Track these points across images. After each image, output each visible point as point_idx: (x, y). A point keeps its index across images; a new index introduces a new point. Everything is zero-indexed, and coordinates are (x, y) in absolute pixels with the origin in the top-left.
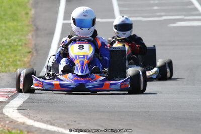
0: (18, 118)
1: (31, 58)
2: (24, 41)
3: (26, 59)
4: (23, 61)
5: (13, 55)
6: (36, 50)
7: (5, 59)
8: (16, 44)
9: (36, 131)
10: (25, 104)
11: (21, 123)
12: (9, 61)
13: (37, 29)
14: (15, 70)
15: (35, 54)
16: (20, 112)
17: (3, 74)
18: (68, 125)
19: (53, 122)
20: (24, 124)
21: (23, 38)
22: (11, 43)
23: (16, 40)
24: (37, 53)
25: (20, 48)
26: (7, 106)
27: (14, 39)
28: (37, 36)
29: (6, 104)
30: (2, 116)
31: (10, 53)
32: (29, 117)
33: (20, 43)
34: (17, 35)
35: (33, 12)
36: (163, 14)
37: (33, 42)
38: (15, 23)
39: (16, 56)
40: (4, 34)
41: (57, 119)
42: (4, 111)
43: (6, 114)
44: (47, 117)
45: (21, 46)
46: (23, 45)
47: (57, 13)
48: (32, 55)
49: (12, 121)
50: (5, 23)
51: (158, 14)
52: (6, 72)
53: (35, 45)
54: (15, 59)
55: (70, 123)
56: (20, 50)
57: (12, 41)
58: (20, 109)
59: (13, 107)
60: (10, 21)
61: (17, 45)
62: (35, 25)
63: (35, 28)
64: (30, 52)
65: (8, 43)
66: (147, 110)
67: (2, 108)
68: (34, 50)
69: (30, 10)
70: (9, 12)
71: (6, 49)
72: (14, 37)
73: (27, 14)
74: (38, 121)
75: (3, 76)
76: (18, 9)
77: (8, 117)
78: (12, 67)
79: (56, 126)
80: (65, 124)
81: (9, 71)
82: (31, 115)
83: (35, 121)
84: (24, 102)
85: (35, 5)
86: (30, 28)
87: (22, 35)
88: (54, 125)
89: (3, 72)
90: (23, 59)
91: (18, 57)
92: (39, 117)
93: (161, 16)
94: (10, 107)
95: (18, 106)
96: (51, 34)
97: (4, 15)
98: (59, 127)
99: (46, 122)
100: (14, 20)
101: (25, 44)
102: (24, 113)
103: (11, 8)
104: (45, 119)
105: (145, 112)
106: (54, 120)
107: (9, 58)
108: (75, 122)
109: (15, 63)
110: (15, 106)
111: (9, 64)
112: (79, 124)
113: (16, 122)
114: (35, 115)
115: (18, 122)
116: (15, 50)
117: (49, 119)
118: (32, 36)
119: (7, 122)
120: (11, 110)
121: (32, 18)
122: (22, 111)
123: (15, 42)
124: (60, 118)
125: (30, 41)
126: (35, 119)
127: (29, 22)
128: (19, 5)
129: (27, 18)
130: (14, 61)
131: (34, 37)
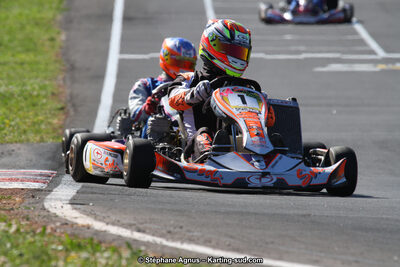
0: (75, 218)
1: (65, 120)
2: (50, 89)
3: (55, 121)
4: (50, 123)
5: (31, 113)
6: (74, 105)
7: (18, 120)
8: (35, 93)
9: (114, 240)
10: (81, 195)
11: (83, 226)
12: (25, 123)
13: (72, 68)
14: (38, 138)
15: (72, 113)
16: (75, 209)
17: (18, 145)
18: (169, 232)
19: (141, 226)
20: (89, 227)
21: (47, 83)
22: (26, 90)
24: (76, 111)
25: (44, 101)
26: (49, 197)
27: (33, 85)
28: (74, 80)
29: (46, 195)
30: (46, 214)
31: (25, 110)
32: (96, 218)
33: (43, 93)
34: (37, 77)
35: (63, 37)
36: (302, 48)
37: (68, 91)
38: (32, 56)
39: (36, 115)
40: (12, 74)
41: (146, 222)
42: (47, 205)
43: (52, 211)
44: (128, 219)
45: (45, 97)
46: (49, 94)
47: (107, 40)
48: (67, 114)
49: (66, 223)
50: (13, 56)
51: (293, 48)
52: (21, 142)
53: (72, 96)
54: (35, 120)
55: (172, 229)
56: (43, 104)
57: (29, 88)
58: (73, 202)
59: (61, 200)
60: (19, 52)
61: (38, 96)
62: (68, 61)
63: (68, 66)
64: (62, 109)
65: (21, 90)
66: (304, 212)
67: (42, 200)
68: (69, 105)
69: (59, 33)
70: (20, 36)
71: (18, 102)
72: (32, 81)
73: (52, 39)
74: (113, 224)
75: (19, 149)
76: (36, 30)
77: (56, 216)
78: (33, 135)
79: (148, 234)
80: (164, 232)
81: (28, 140)
82: (98, 213)
83: (107, 224)
84: (78, 192)
85: (67, 24)
86: (58, 65)
87: (45, 78)
88: (144, 232)
89: (16, 142)
90: (50, 120)
91: (40, 118)
92: (113, 218)
93: (299, 52)
94: (56, 199)
95: (69, 198)
96: (100, 77)
97: (11, 41)
98: (153, 235)
99: (128, 226)
100: (28, 50)
101: (53, 94)
102: (85, 211)
103: (22, 27)
104: (125, 222)
105: (304, 216)
106: (142, 224)
107: (25, 118)
108: (181, 227)
109: (37, 127)
110: (64, 198)
111: (26, 128)
112: (189, 231)
113: (73, 225)
114: (104, 215)
115: (76, 224)
116: (34, 105)
117: (133, 222)
118: (64, 79)
119: (58, 224)
120: (59, 204)
121: (61, 48)
122: (79, 206)
123: (34, 89)
124: (152, 221)
125: (61, 90)
126: (108, 220)
127: (57, 56)
128: (37, 24)
129: (53, 47)
130: (34, 124)
131: (68, 83)
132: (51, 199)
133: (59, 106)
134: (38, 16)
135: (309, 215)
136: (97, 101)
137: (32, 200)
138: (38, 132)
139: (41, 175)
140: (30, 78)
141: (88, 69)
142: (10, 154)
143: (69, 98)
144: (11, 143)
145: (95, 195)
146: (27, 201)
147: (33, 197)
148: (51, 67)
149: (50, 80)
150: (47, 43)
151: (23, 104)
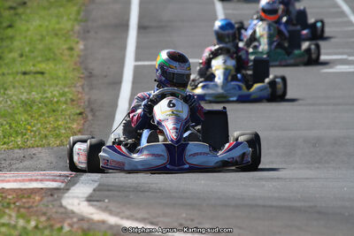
0: (92, 214)
1: (84, 125)
2: (70, 96)
3: (75, 126)
5: (51, 119)
6: (92, 110)
7: (39, 126)
8: (55, 100)
10: (98, 193)
11: (99, 222)
12: (46, 128)
13: (90, 75)
14: (58, 142)
15: (90, 117)
16: (92, 205)
17: (40, 149)
18: (181, 225)
19: (154, 220)
20: (103, 222)
21: (66, 90)
22: (47, 97)
23: (56, 93)
24: (93, 115)
25: (64, 107)
26: (66, 195)
27: (53, 92)
29: (64, 193)
30: (63, 210)
31: (46, 115)
32: (111, 213)
33: (63, 99)
34: (57, 85)
35: (81, 46)
37: (86, 98)
38: (51, 65)
39: (57, 120)
40: (34, 83)
41: (159, 217)
42: (65, 202)
43: (70, 207)
44: (142, 214)
45: (66, 103)
46: (69, 100)
47: (124, 48)
48: (86, 119)
49: (82, 219)
50: (34, 65)
52: (42, 146)
53: (89, 102)
54: (56, 125)
55: (183, 222)
56: (62, 110)
57: (49, 95)
58: (90, 199)
59: (78, 197)
60: (39, 62)
61: (57, 102)
62: (86, 69)
63: (86, 73)
64: (81, 114)
65: (42, 98)
67: (60, 198)
68: (88, 110)
69: (77, 43)
70: (40, 46)
71: (39, 108)
72: (52, 89)
73: (71, 49)
74: (128, 218)
75: (40, 153)
76: (55, 40)
77: (73, 212)
78: (53, 139)
80: (176, 224)
81: (49, 144)
82: (113, 209)
83: (122, 218)
84: (94, 190)
85: (85, 34)
86: (76, 74)
87: (65, 86)
89: (37, 146)
90: (70, 125)
91: (61, 123)
92: (128, 213)
94: (74, 197)
95: (86, 195)
96: (117, 83)
97: (31, 51)
99: (142, 220)
100: (48, 60)
101: (72, 100)
102: (101, 207)
103: (42, 39)
104: (139, 216)
105: (310, 207)
106: (155, 218)
108: (192, 220)
109: (57, 132)
110: (80, 195)
111: (47, 133)
112: (199, 223)
113: (89, 220)
114: (119, 210)
115: (92, 220)
116: (54, 111)
117: (146, 216)
118: (82, 86)
119: (75, 220)
120: (76, 201)
121: (79, 56)
122: (95, 203)
123: (54, 96)
124: (165, 215)
125: (80, 96)
126: (122, 215)
127: (75, 64)
128: (56, 35)
129: (71, 56)
130: (55, 129)
131: (87, 89)
132: (68, 197)
133: (78, 112)
134: (57, 27)
135: (316, 206)
136: (114, 105)
137: (50, 198)
138: (58, 136)
139: (60, 176)
140: (50, 86)
141: (106, 76)
142: (32, 158)
143: (87, 103)
144: (33, 147)
145: (110, 193)
146: (45, 199)
147: (52, 195)
148: (70, 75)
149: (69, 87)
150: (66, 52)
151: (43, 111)
